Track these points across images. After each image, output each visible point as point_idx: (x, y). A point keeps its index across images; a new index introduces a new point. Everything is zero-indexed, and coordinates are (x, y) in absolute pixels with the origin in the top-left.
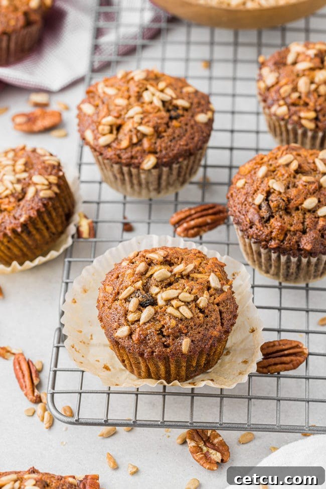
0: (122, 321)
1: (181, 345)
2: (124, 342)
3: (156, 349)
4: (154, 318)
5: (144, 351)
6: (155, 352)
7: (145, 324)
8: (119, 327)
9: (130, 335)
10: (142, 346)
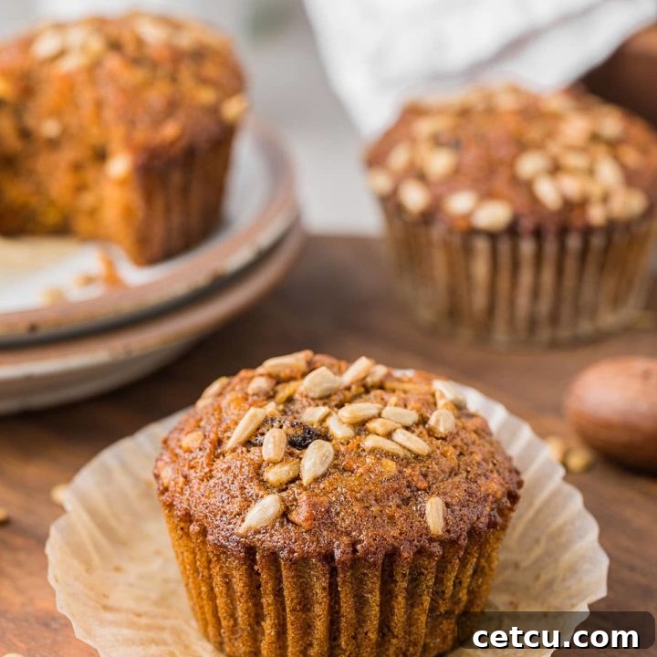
0: (253, 489)
1: (422, 515)
2: (272, 536)
3: (361, 533)
4: (335, 466)
5: (331, 543)
6: (360, 541)
7: (317, 480)
8: (248, 506)
9: (285, 515)
10: (325, 533)
